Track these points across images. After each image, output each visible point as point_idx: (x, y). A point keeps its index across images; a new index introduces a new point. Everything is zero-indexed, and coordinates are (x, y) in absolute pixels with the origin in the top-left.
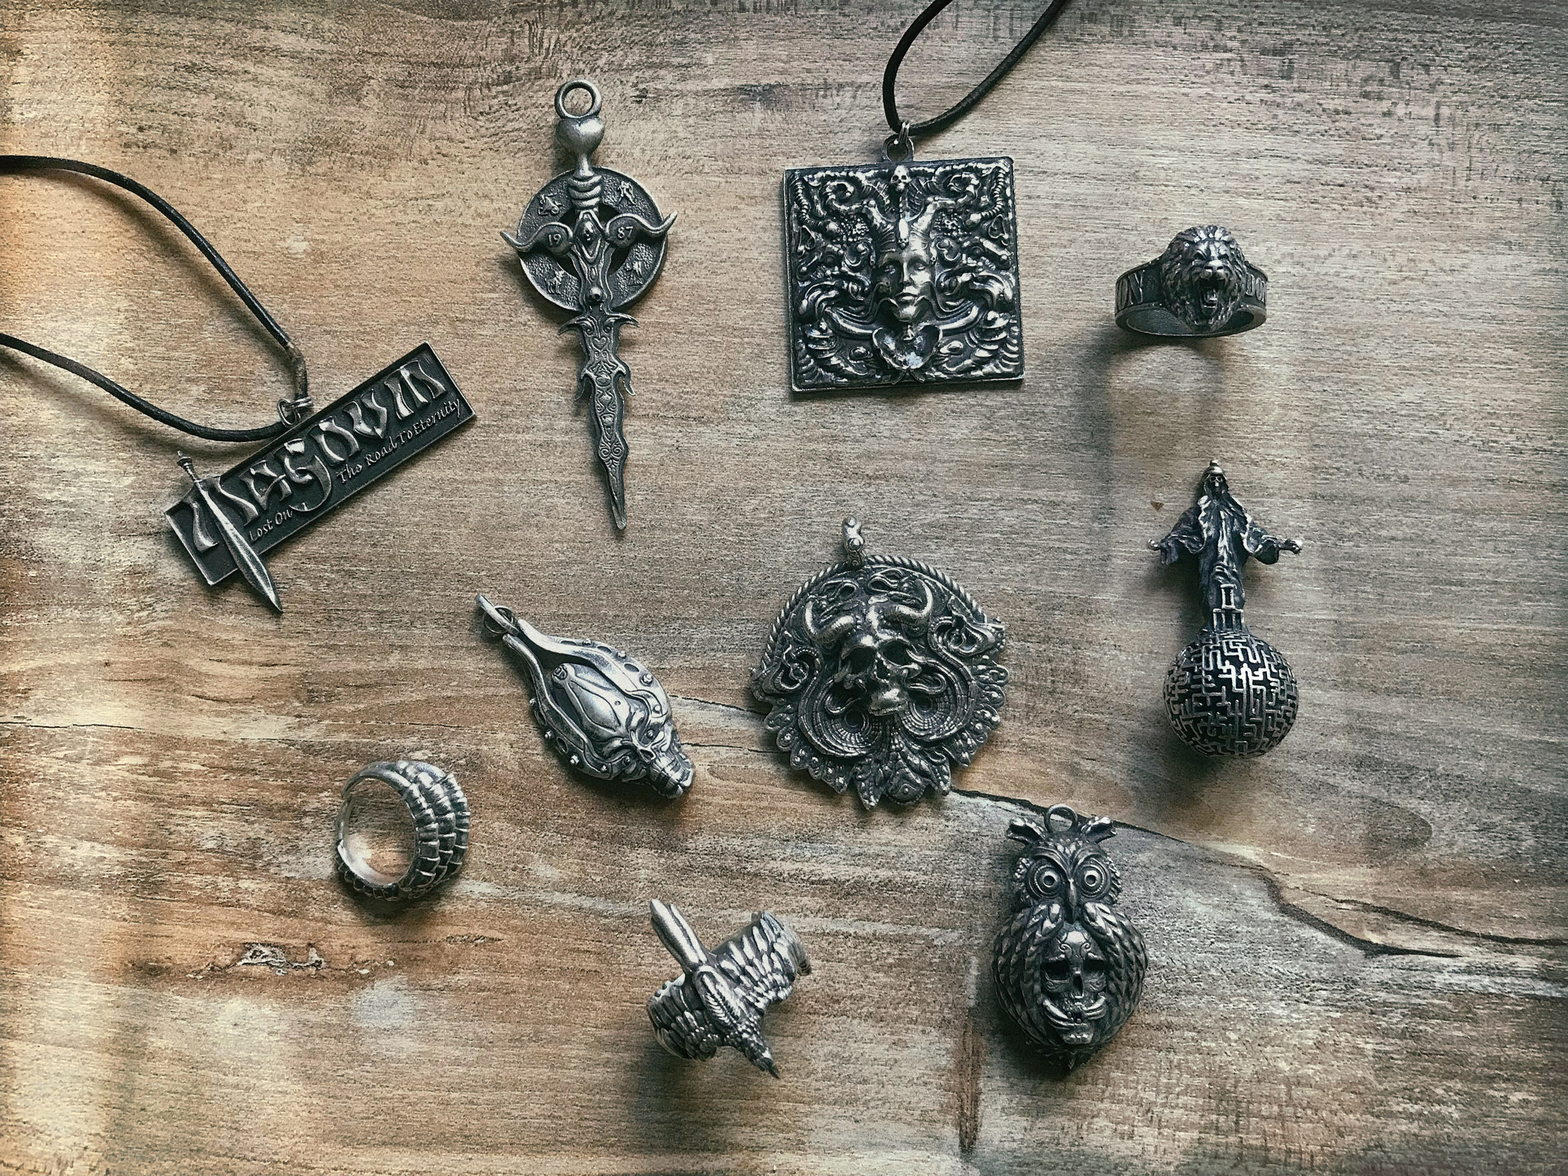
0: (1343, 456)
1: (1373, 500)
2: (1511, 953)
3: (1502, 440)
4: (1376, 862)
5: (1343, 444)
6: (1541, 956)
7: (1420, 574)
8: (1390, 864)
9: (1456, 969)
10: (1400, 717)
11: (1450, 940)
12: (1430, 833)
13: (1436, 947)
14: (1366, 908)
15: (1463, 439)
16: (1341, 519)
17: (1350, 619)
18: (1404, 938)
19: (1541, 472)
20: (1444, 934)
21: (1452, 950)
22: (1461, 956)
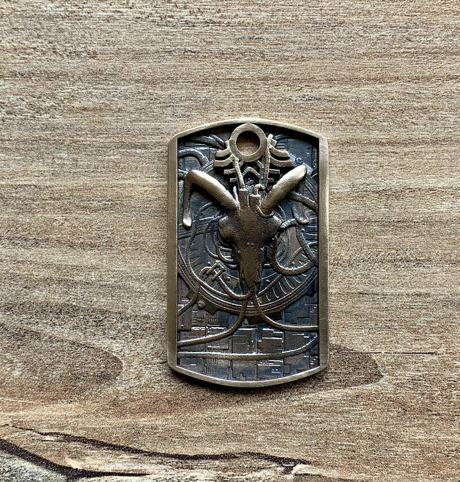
0: (39, 36)
1: (66, 75)
2: (191, 468)
3: (177, 15)
4: (75, 397)
5: (39, 26)
6: (217, 469)
7: (109, 140)
8: (87, 398)
10: (94, 268)
12: (121, 368)
13: (126, 468)
14: (67, 438)
15: (144, 16)
16: (38, 94)
17: (48, 183)
18: (98, 462)
19: (211, 43)
20: (133, 456)
21: (141, 470)
22: (148, 474)
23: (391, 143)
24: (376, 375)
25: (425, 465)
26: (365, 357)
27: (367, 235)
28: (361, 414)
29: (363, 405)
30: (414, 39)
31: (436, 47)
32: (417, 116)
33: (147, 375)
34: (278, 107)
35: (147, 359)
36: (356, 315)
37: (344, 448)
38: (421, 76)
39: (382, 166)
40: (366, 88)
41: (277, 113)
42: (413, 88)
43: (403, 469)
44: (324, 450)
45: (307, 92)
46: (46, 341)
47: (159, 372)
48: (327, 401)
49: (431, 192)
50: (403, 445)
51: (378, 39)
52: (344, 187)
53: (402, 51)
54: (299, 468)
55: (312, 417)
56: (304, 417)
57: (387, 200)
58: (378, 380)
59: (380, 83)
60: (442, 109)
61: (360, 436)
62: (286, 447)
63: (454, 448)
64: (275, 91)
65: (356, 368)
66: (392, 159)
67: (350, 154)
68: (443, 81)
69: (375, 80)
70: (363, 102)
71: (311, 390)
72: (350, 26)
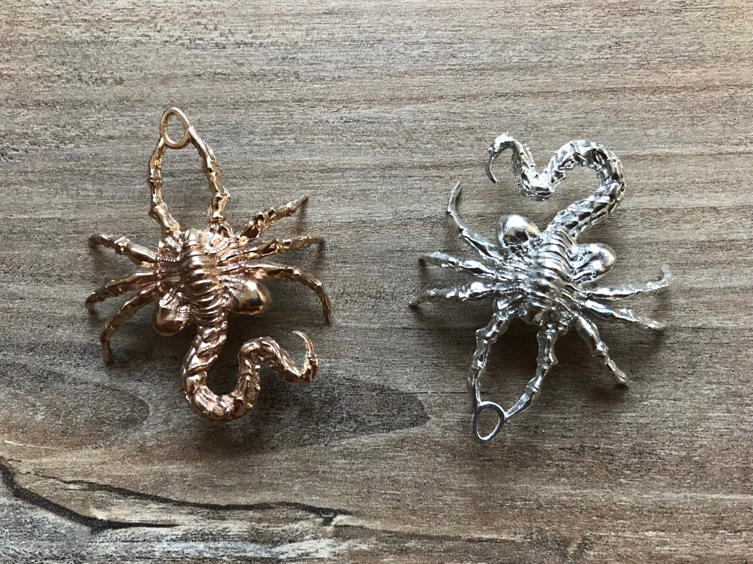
0: (63, 63)
1: (92, 103)
2: (223, 519)
3: (207, 37)
4: (101, 442)
5: (64, 53)
6: (251, 520)
7: (135, 169)
8: (112, 444)
9: (174, 537)
11: (170, 512)
12: (148, 412)
13: (154, 519)
14: (92, 487)
15: (172, 40)
16: (62, 123)
17: (73, 216)
18: (125, 512)
19: (243, 64)
20: (162, 505)
21: (170, 521)
22: (178, 525)
23: (436, 167)
24: (422, 417)
25: (477, 515)
26: (410, 397)
27: (412, 265)
28: (406, 461)
29: (409, 450)
30: (459, 55)
31: (483, 64)
32: (463, 137)
33: (175, 420)
34: (314, 130)
35: (175, 403)
36: (400, 352)
37: (388, 497)
38: (467, 94)
39: (427, 192)
40: (407, 108)
41: (313, 136)
42: (458, 107)
43: (452, 521)
44: (366, 499)
45: (345, 113)
46: (70, 383)
47: (187, 417)
48: (369, 446)
49: (479, 219)
50: (453, 493)
51: (420, 56)
52: (387, 215)
53: (446, 68)
54: (340, 519)
55: (354, 463)
56: (344, 464)
57: (433, 227)
58: (425, 422)
59: (423, 103)
60: (490, 129)
61: (405, 485)
62: (325, 496)
63: (509, 497)
64: (310, 113)
65: (401, 410)
66: (438, 184)
67: (392, 180)
68: (491, 99)
69: (418, 99)
70: (405, 124)
71: (352, 434)
72: (391, 43)
